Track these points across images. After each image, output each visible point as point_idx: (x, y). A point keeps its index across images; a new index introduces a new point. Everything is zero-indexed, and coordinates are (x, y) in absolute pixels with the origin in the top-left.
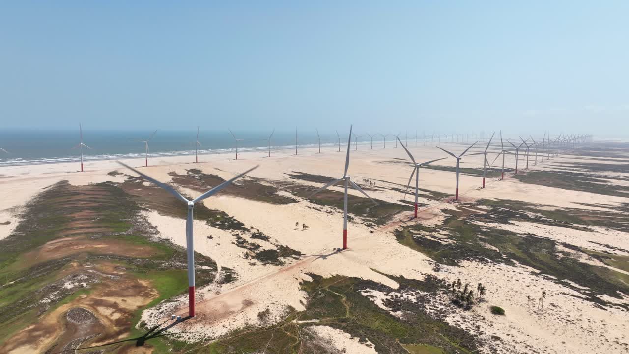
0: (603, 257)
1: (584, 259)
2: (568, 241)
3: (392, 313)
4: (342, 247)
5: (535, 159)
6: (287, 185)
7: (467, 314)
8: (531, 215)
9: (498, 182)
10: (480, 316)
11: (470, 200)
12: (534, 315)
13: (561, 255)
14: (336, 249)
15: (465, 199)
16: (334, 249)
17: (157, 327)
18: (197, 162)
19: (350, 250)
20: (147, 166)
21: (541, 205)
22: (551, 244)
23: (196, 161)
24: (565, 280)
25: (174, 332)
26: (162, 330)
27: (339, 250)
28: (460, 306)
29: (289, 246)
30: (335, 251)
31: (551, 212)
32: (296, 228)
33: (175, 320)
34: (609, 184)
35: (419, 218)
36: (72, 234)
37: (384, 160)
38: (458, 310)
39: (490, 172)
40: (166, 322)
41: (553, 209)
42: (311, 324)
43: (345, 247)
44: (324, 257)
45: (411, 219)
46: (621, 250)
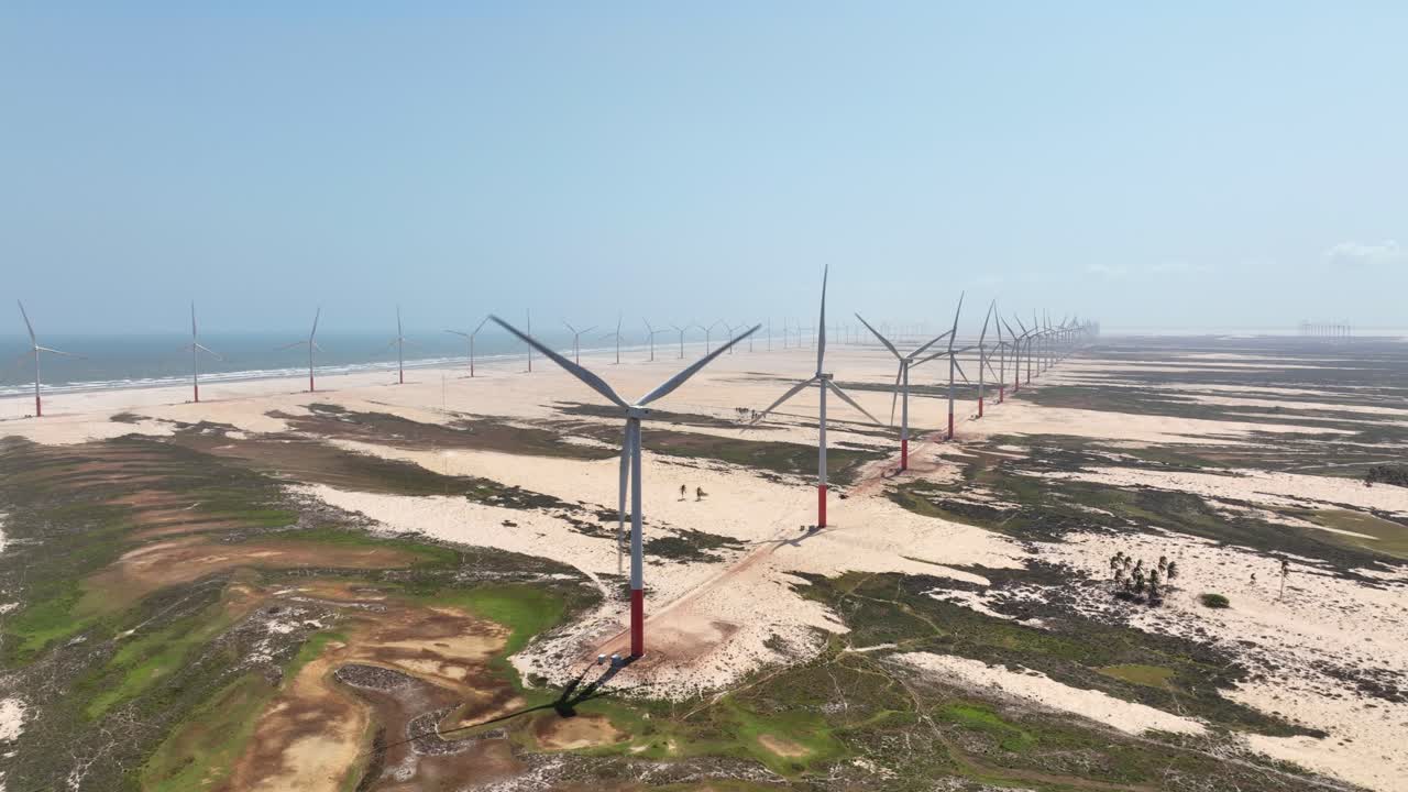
0: (1302, 514)
1: (1271, 519)
2: (1218, 493)
3: (1021, 622)
4: (816, 524)
5: (1026, 368)
6: (573, 425)
7: (1160, 611)
8: (1114, 457)
9: (996, 407)
10: (1185, 613)
11: (977, 437)
12: (1277, 603)
13: (1231, 517)
14: (807, 528)
15: (966, 436)
16: (802, 528)
17: (576, 682)
18: (312, 390)
19: (834, 528)
20: (197, 401)
21: (1111, 440)
22: (1196, 500)
23: (309, 389)
24: (1275, 552)
25: (624, 687)
26: (593, 686)
27: (812, 530)
28: (1139, 601)
29: (698, 529)
30: (804, 532)
31: (1142, 450)
32: (681, 498)
33: (607, 665)
34: (1200, 403)
35: (912, 470)
36: (166, 536)
37: (737, 376)
38: (1140, 608)
39: (964, 391)
40: (591, 671)
41: (1142, 446)
42: (890, 651)
43: (822, 524)
44: (794, 543)
45: (898, 473)
46: (1319, 502)
